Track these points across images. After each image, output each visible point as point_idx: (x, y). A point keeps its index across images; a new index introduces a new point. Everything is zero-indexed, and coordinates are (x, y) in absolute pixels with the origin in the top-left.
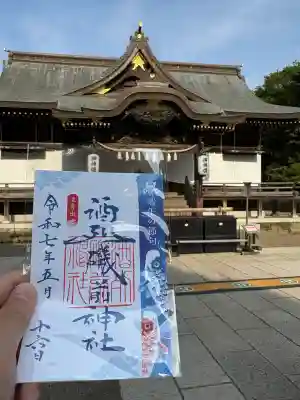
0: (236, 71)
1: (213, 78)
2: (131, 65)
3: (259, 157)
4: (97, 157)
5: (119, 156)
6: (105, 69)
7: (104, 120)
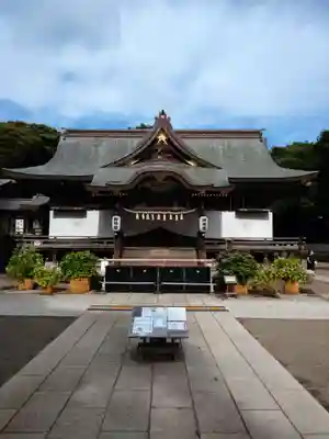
0: (257, 134)
1: (236, 143)
2: (156, 140)
3: (271, 215)
4: (119, 218)
5: (137, 217)
6: (140, 139)
7: (122, 191)
